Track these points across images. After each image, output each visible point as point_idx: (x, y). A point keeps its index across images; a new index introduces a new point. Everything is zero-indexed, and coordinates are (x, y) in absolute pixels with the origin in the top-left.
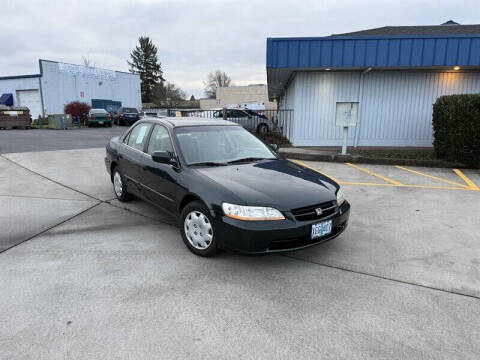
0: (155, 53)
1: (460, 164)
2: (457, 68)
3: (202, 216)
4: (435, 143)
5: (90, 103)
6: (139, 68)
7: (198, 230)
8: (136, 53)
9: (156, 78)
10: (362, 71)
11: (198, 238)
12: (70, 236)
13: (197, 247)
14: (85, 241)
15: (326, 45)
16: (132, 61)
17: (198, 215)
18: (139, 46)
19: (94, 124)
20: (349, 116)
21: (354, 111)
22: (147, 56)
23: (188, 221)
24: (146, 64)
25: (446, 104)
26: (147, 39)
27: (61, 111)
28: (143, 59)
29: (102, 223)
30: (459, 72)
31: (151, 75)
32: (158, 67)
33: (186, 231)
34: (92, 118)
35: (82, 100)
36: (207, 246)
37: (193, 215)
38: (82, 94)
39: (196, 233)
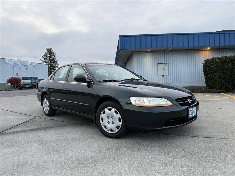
0: (54, 55)
1: (222, 91)
2: (209, 48)
3: (113, 110)
4: (206, 83)
5: (21, 78)
6: (47, 63)
7: (110, 120)
8: (45, 56)
9: (55, 67)
10: (165, 51)
11: (110, 126)
12: (19, 134)
13: (110, 132)
14: (30, 136)
15: (148, 38)
16: (43, 59)
17: (110, 110)
18: (47, 52)
19: (23, 88)
20: (164, 70)
21: (166, 68)
22: (50, 57)
23: (102, 115)
24: (50, 61)
25: (210, 62)
26: (51, 49)
27: (5, 82)
28: (49, 58)
29: (39, 127)
30: (210, 50)
31: (52, 66)
32: (56, 62)
33: (101, 122)
34: (22, 85)
35: (17, 77)
36: (117, 130)
37: (106, 110)
38: (17, 74)
39: (109, 123)
